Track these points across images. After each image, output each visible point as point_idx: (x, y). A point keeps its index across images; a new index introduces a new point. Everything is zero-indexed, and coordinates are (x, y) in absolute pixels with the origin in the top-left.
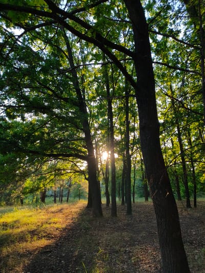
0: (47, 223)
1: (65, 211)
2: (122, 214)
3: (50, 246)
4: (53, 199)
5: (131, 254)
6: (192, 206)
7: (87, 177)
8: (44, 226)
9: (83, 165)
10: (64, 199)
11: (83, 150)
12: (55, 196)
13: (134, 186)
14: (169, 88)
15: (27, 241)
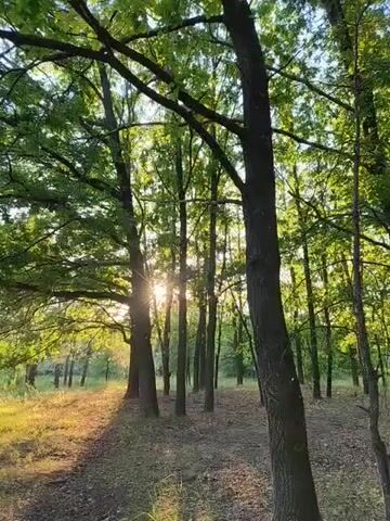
0: (48, 428)
1: (81, 404)
2: (194, 411)
3: (61, 471)
4: (52, 379)
5: (215, 483)
6: (324, 395)
7: (128, 336)
8: (44, 434)
9: (120, 312)
10: (77, 379)
11: (121, 284)
12: (57, 374)
13: (218, 357)
14: (292, 170)
15: (14, 464)
